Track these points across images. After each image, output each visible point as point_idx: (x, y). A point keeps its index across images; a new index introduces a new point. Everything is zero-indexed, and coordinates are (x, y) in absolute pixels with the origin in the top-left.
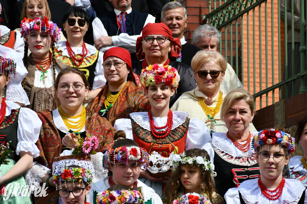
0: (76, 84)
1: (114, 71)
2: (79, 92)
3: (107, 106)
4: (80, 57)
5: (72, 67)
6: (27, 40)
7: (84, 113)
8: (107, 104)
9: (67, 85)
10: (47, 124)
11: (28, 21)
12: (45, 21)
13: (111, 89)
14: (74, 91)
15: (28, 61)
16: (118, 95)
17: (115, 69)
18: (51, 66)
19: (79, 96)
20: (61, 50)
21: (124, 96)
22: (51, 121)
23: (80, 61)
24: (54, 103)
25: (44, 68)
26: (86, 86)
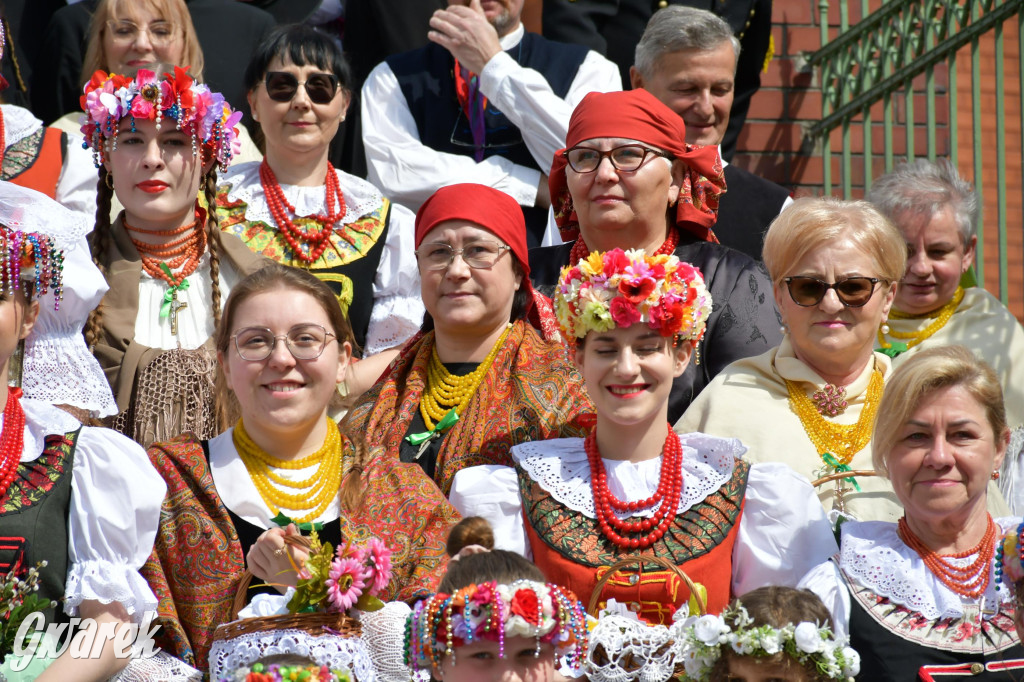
0: (299, 334)
1: (464, 279)
2: (311, 364)
3: (434, 421)
4: (315, 228)
5: (285, 267)
6: (106, 157)
7: (333, 448)
8: (430, 410)
9: (264, 336)
10: (188, 492)
11: (111, 85)
12: (177, 85)
13: (447, 350)
14: (293, 362)
15: (108, 243)
16: (475, 377)
17: (467, 273)
18: (202, 262)
19: (311, 379)
20: (239, 201)
21: (503, 383)
22: (204, 480)
23: (318, 243)
24: (212, 408)
25: (174, 271)
26: (340, 340)
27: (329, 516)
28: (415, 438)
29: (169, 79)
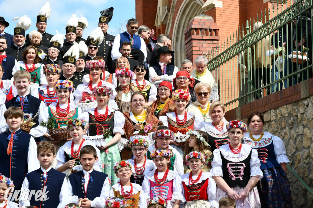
0: (140, 100)
2: (142, 103)
3: (159, 110)
4: (142, 87)
5: (138, 92)
6: (118, 78)
7: (145, 114)
8: (158, 108)
9: (136, 100)
10: (127, 119)
11: (119, 70)
13: (161, 101)
14: (139, 103)
15: (118, 89)
16: (164, 105)
17: (164, 92)
18: (130, 91)
19: (142, 105)
20: (133, 83)
21: (167, 106)
22: (129, 117)
23: (142, 88)
25: (126, 92)
26: (145, 100)
27: (144, 122)
28: (156, 112)
29: (126, 69)
